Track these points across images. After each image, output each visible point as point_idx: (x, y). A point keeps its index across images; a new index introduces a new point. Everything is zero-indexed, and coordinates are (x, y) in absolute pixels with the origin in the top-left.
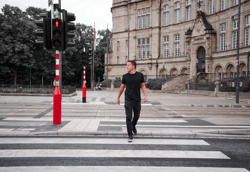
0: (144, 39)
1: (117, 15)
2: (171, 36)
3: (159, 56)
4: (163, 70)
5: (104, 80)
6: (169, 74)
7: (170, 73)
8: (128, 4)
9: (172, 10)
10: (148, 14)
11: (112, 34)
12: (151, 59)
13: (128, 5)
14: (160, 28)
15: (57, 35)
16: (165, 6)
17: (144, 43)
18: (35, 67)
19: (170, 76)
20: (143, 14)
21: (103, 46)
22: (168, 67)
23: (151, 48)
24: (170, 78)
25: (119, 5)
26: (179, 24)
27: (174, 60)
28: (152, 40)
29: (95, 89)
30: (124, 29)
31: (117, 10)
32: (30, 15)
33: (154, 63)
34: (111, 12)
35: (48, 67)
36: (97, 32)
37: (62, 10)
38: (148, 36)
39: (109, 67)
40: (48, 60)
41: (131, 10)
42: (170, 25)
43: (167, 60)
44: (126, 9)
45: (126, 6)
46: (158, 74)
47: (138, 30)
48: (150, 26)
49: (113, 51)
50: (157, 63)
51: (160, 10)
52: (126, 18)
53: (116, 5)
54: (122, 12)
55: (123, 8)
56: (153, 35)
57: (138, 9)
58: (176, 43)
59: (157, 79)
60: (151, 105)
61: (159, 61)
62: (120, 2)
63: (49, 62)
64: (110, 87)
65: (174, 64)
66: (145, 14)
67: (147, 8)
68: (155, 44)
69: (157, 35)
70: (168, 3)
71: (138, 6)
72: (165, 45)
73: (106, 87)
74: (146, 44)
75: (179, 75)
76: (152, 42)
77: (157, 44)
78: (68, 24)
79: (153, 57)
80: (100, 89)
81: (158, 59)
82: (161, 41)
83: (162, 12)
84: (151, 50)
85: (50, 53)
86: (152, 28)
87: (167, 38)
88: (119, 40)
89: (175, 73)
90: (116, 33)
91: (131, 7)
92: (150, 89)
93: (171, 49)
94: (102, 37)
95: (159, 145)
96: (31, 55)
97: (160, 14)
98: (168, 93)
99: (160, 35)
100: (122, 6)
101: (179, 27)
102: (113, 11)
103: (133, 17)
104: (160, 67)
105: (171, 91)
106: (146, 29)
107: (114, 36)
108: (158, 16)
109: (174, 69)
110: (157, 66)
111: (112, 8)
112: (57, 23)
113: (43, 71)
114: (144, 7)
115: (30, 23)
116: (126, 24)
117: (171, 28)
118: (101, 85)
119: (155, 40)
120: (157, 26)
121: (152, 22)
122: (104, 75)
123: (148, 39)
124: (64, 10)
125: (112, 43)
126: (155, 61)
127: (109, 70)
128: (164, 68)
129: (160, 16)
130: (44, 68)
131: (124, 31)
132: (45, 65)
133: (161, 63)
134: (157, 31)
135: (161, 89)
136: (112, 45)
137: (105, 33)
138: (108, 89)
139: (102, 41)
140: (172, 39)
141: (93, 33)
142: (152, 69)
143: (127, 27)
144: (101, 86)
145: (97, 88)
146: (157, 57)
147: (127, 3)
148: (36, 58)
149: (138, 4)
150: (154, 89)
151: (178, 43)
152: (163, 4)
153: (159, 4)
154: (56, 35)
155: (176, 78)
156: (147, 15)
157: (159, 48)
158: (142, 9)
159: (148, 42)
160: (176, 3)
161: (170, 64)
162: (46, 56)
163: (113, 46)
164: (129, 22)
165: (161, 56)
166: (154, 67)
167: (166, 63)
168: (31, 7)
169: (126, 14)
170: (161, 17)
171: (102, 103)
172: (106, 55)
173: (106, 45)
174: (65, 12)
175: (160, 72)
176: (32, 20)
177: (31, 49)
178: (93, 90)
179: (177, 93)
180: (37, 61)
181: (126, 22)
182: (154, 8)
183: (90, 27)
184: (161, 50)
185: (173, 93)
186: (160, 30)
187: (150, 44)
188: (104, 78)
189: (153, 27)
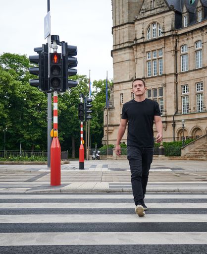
0: (155, 90)
1: (119, 60)
2: (192, 85)
3: (176, 112)
4: (183, 130)
5: (103, 145)
6: (190, 135)
7: (192, 134)
8: (134, 45)
9: (191, 51)
10: (160, 57)
11: (113, 84)
12: (166, 116)
13: (134, 47)
14: (176, 75)
15: (56, 72)
16: (182, 46)
17: (155, 95)
18: (11, 132)
19: (192, 137)
20: (154, 58)
21: (100, 101)
22: (189, 126)
23: (165, 103)
24: (191, 140)
25: (121, 46)
26: (201, 69)
27: (197, 116)
28: (166, 91)
29: (91, 158)
30: (128, 77)
31: (119, 53)
32: (5, 64)
33: (170, 122)
34: (112, 55)
35: (27, 131)
36: (92, 83)
37: (61, 43)
38: (160, 86)
39: (110, 128)
40: (28, 122)
41: (138, 53)
42: (190, 71)
43: (187, 117)
44: (131, 51)
45: (130, 47)
46: (176, 136)
47: (148, 78)
48: (163, 72)
49: (115, 106)
50: (174, 122)
51: (176, 52)
52: (131, 63)
53: (118, 47)
54: (126, 55)
55: (128, 51)
56: (167, 85)
57: (146, 51)
58: (198, 94)
59: (175, 142)
60: (170, 170)
61: (177, 118)
62: (123, 43)
63: (30, 124)
64: (112, 155)
65: (196, 122)
66: (155, 58)
67: (158, 50)
68: (171, 97)
69: (173, 85)
70: (186, 42)
71: (146, 47)
72: (183, 97)
73: (106, 155)
74: (158, 96)
75: (204, 137)
76: (167, 93)
77: (173, 96)
78: (69, 59)
79: (169, 114)
80: (98, 158)
81: (175, 115)
82: (179, 92)
83: (179, 54)
84: (165, 105)
85: (32, 112)
86: (165, 75)
87: (186, 87)
88: (122, 92)
89: (198, 134)
90: (119, 83)
91: (138, 49)
92: (166, 156)
93: (192, 102)
94: (99, 90)
95: (190, 199)
96: (6, 116)
97: (176, 57)
98: (190, 160)
99: (177, 84)
100: (126, 48)
101: (201, 74)
102: (114, 55)
103: (140, 62)
104: (179, 126)
105: (194, 158)
106: (158, 76)
107: (116, 87)
108: (173, 59)
109: (197, 129)
110: (174, 126)
111: (112, 51)
112: (56, 58)
113: (22, 136)
114: (155, 49)
115: (5, 73)
116: (131, 71)
117: (192, 74)
118: (99, 152)
119: (170, 91)
120: (173, 72)
121: (165, 67)
122: (103, 139)
123: (161, 90)
124: (64, 42)
125: (113, 96)
126: (171, 119)
127: (109, 133)
128: (183, 127)
129: (176, 59)
130: (22, 132)
131: (128, 79)
132: (24, 128)
133: (179, 121)
134: (172, 78)
135: (180, 155)
136: (113, 99)
137: (103, 84)
138: (109, 157)
139: (99, 94)
140: (193, 89)
141: (88, 85)
142: (168, 129)
143: (132, 75)
144: (99, 154)
145: (94, 156)
146: (173, 113)
147: (132, 44)
148: (12, 120)
149: (146, 44)
150: (170, 156)
151: (202, 93)
152: (179, 45)
153: (175, 44)
154: (54, 73)
155: (200, 141)
156: (159, 59)
157: (176, 102)
158: (152, 51)
159: (161, 94)
160: (196, 42)
161: (192, 122)
162: (26, 116)
163: (115, 101)
164: (135, 68)
165: (179, 112)
166: (170, 127)
167: (186, 120)
168: (7, 53)
169: (131, 58)
170: (178, 61)
171: (106, 170)
172: (105, 113)
173: (104, 100)
174: (64, 44)
175: (178, 133)
176: (7, 70)
177: (6, 107)
178: (89, 160)
179: (202, 160)
180: (14, 123)
181: (132, 69)
182: (168, 49)
183: (83, 76)
184: (179, 103)
185: (197, 160)
186: (177, 78)
187: (164, 96)
188: (103, 143)
189: (167, 73)
